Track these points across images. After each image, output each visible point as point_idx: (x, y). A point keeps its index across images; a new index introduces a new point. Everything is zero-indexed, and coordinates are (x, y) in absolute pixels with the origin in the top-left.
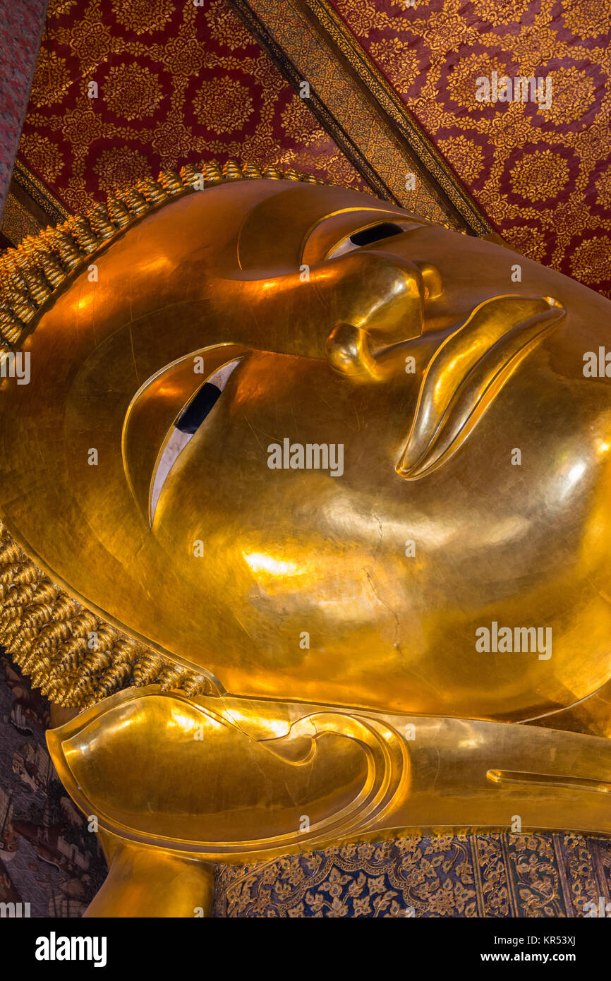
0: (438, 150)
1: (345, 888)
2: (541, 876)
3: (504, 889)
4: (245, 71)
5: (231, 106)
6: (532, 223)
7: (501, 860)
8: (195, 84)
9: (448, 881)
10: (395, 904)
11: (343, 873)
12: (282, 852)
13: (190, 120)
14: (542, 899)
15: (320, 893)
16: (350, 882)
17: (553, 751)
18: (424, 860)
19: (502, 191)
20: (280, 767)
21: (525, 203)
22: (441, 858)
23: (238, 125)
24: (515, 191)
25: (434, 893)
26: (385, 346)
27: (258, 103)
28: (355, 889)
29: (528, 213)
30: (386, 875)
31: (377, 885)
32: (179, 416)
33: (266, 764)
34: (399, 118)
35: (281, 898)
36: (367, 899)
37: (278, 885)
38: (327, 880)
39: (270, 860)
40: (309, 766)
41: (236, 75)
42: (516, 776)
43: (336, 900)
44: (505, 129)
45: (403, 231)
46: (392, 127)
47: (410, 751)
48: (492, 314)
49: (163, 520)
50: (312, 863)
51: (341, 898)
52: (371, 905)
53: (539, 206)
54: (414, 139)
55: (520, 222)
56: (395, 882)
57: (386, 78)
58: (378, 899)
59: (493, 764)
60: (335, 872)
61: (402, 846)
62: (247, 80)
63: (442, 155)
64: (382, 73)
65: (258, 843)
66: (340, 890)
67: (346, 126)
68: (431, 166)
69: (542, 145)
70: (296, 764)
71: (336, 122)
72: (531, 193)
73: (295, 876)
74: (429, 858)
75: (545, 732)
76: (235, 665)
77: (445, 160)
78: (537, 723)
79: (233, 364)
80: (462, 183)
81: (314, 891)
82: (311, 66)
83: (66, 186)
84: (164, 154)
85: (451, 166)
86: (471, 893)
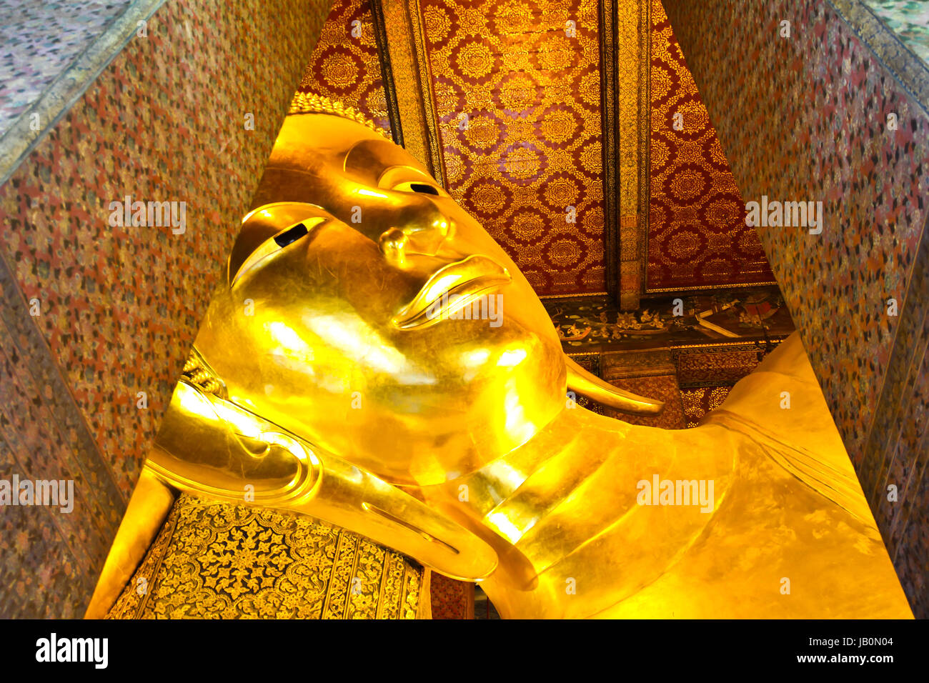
0: (443, 157)
1: (258, 534)
2: (373, 568)
3: (349, 568)
4: (362, 59)
5: (344, 73)
7: (353, 552)
8: (331, 51)
9: (320, 552)
10: (284, 553)
11: (259, 525)
12: (226, 500)
13: (317, 69)
14: (369, 580)
15: (242, 531)
16: (262, 532)
17: (404, 507)
18: (309, 536)
19: (465, 196)
20: (242, 453)
22: (320, 538)
23: (343, 86)
24: (472, 200)
25: (309, 555)
26: (413, 252)
27: (360, 80)
28: (263, 536)
30: (284, 536)
31: (277, 539)
32: (278, 234)
33: (235, 448)
34: (432, 129)
35: (216, 525)
36: (269, 544)
37: (217, 517)
38: (248, 525)
39: (217, 502)
40: (260, 460)
41: (356, 58)
42: (377, 511)
43: (250, 538)
44: (484, 164)
45: (438, 194)
46: (427, 131)
47: (324, 474)
48: (478, 262)
49: (241, 286)
50: (243, 513)
51: (253, 538)
52: (270, 549)
54: (434, 144)
56: (288, 541)
57: (436, 103)
58: (275, 547)
59: (368, 500)
60: (254, 522)
61: (299, 524)
62: (360, 64)
63: (443, 160)
64: (435, 100)
65: (214, 490)
66: (254, 534)
67: (402, 118)
68: (435, 163)
69: (498, 184)
70: (253, 456)
71: (398, 113)
73: (230, 517)
74: (313, 536)
75: (403, 494)
76: (243, 386)
77: (444, 164)
78: (400, 488)
79: (320, 220)
80: (446, 181)
81: (238, 528)
82: (401, 76)
85: (445, 169)
86: (330, 563)
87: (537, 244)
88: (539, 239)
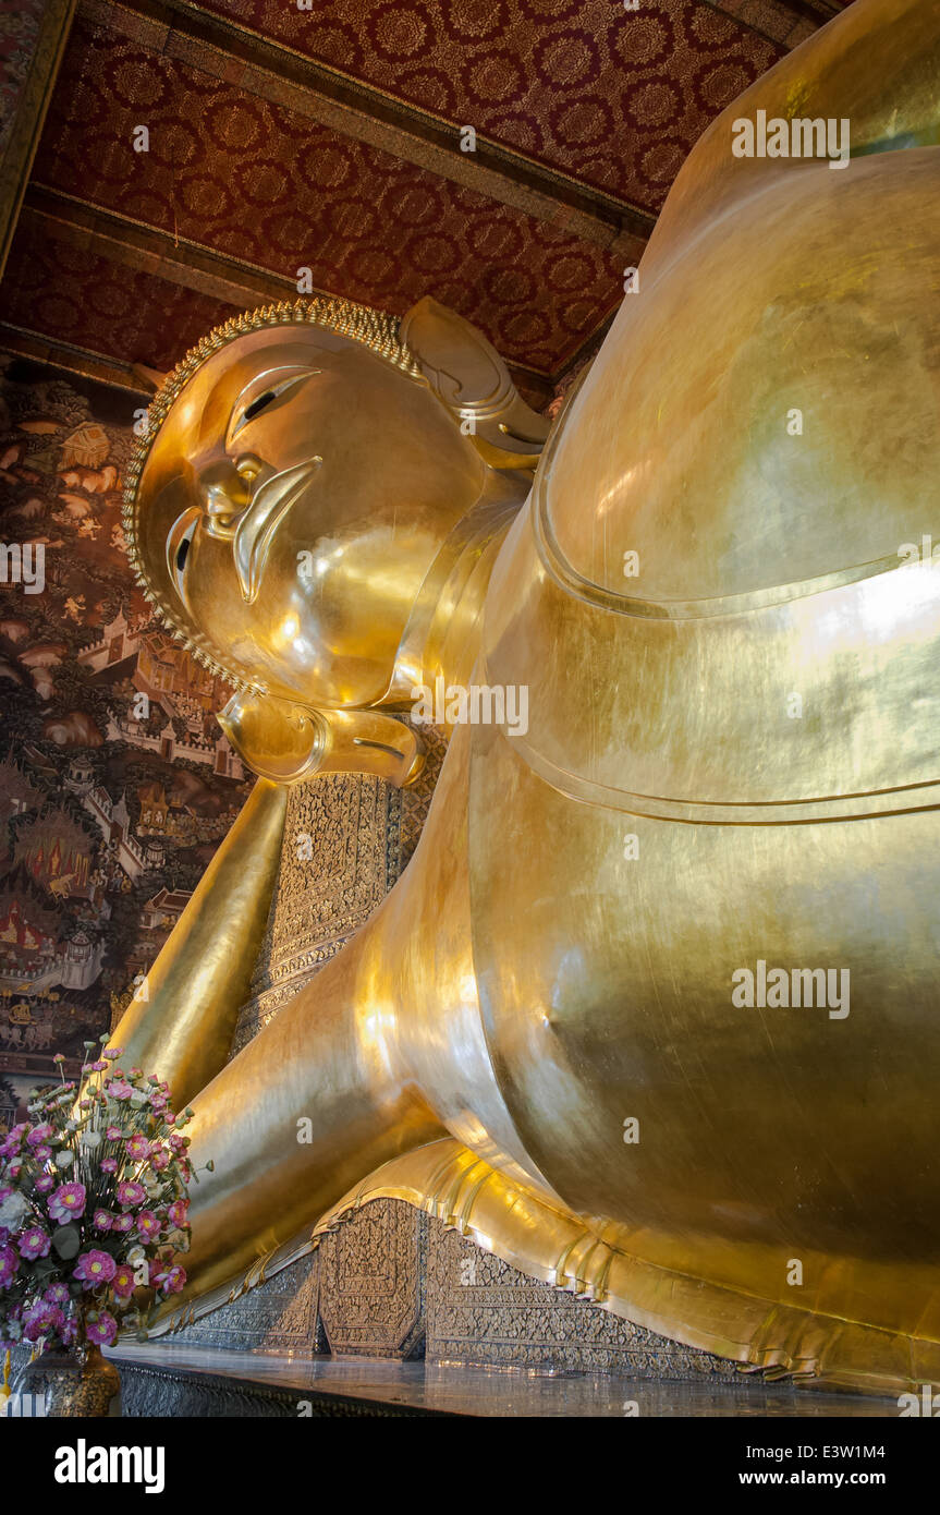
6: (596, 157)
8: (301, 162)
13: (313, 185)
17: (376, 727)
19: (559, 144)
21: (583, 146)
24: (569, 141)
29: (590, 151)
42: (363, 743)
53: (594, 143)
55: (588, 160)
59: (355, 735)
69: (571, 102)
72: (583, 137)
75: (372, 715)
83: (262, 255)
84: (309, 213)
87: (686, 108)
88: (681, 103)
